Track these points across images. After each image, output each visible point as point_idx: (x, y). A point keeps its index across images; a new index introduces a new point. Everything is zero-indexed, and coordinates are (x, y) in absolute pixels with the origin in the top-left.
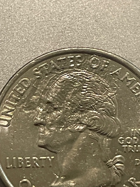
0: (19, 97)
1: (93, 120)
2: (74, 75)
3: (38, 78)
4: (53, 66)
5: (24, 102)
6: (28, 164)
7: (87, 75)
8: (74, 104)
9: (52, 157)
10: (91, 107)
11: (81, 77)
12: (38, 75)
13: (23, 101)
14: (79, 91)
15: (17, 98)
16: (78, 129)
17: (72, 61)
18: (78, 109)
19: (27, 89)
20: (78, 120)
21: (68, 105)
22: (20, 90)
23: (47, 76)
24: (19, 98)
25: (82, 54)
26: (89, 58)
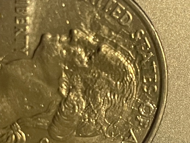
0: (109, 10)
1: (72, 107)
2: (132, 82)
3: (131, 36)
4: (145, 56)
5: (100, 16)
6: (20, 21)
7: (131, 99)
8: (94, 82)
9: (27, 53)
10: (90, 104)
11: (129, 92)
12: (135, 35)
13: (103, 16)
14: (111, 88)
15: (108, 8)
16: (62, 87)
17: (150, 80)
18: (88, 88)
19: (117, 21)
20: (74, 87)
21: (94, 74)
22: (117, 13)
23: (133, 47)
24: (107, 11)
25: (158, 93)
26: (153, 102)
